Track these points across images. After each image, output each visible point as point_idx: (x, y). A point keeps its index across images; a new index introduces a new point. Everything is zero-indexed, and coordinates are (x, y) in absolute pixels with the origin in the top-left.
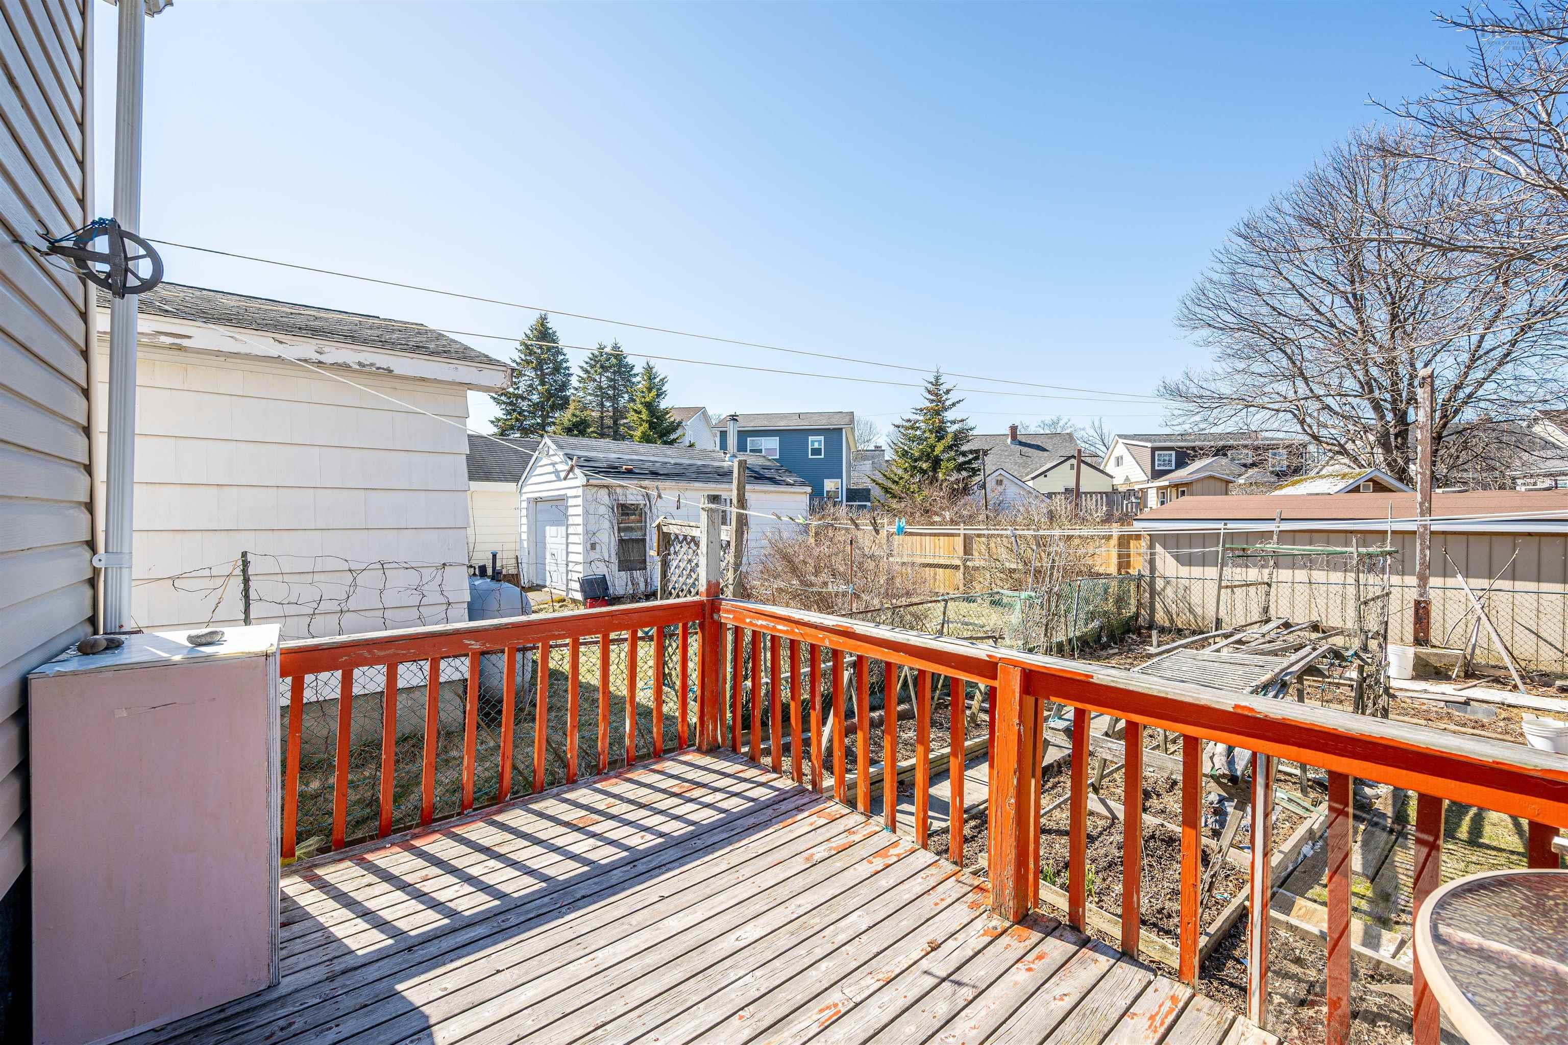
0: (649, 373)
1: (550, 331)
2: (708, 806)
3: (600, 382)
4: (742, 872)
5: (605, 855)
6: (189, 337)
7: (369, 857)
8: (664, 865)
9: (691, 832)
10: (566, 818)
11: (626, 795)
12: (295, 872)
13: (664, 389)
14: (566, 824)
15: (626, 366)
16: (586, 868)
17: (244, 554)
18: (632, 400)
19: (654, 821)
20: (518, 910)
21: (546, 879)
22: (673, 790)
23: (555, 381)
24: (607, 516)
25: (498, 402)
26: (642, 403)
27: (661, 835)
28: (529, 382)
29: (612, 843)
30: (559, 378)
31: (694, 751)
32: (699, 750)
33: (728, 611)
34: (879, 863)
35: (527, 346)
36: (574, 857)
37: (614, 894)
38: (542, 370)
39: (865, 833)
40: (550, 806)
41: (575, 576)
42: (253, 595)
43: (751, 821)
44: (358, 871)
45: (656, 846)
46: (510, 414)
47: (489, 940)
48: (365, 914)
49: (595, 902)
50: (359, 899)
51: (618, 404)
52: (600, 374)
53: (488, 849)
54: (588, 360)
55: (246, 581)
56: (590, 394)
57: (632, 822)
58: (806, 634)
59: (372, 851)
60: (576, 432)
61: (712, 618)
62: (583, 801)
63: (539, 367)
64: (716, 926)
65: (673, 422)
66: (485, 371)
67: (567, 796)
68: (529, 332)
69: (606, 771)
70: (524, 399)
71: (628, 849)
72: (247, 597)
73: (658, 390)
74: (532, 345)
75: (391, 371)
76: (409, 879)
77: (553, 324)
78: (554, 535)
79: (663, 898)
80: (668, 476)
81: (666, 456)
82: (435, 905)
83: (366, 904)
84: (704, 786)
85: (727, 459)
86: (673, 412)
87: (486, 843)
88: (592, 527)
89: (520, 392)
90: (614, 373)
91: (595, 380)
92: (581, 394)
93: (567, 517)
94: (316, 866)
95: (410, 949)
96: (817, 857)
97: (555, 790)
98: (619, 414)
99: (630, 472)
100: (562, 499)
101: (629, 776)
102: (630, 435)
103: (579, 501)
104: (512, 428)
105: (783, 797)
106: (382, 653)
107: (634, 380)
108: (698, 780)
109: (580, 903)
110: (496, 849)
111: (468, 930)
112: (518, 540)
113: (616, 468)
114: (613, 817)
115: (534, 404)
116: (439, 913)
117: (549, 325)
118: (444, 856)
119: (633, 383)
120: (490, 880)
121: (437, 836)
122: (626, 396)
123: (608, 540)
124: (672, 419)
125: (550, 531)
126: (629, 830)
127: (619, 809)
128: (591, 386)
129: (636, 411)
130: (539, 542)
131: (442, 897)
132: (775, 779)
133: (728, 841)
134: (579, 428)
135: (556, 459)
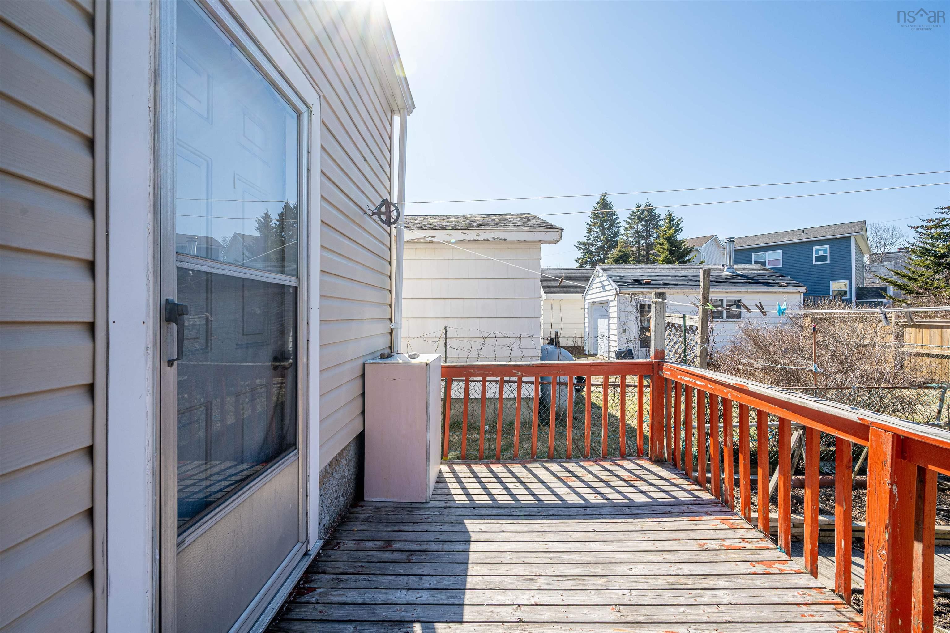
0: (670, 217)
1: (608, 202)
2: (642, 492)
3: (638, 228)
4: (648, 535)
5: (572, 499)
6: (435, 237)
7: (473, 466)
8: (602, 515)
9: (626, 503)
10: (559, 475)
11: (595, 473)
12: (447, 464)
13: (680, 226)
14: (558, 478)
15: (654, 216)
16: (560, 502)
17: (446, 327)
18: (658, 237)
19: (606, 490)
20: (521, 509)
21: (539, 500)
22: (624, 477)
23: (611, 232)
24: (633, 312)
25: (579, 249)
26: (664, 238)
27: (607, 499)
28: (596, 235)
29: (578, 494)
30: (613, 230)
31: (647, 459)
32: (650, 460)
33: (668, 370)
34: (760, 568)
35: (594, 214)
36: (556, 495)
37: (569, 519)
38: (603, 227)
39: (758, 545)
40: (554, 467)
41: (612, 349)
42: (448, 346)
43: (668, 509)
44: (467, 470)
45: (601, 503)
46: (585, 255)
47: (505, 517)
48: (464, 488)
49: (558, 519)
50: (463, 481)
51: (649, 241)
52: (638, 223)
53: (519, 478)
54: (630, 216)
55: (446, 338)
56: (631, 237)
57: (593, 487)
58: (715, 389)
59: (474, 464)
60: (621, 262)
61: (658, 374)
62: (571, 469)
63: (601, 225)
64: (619, 557)
65: (687, 248)
66: (549, 233)
67: (564, 464)
68: (596, 206)
69: (589, 457)
70: (593, 245)
71: (585, 500)
72: (446, 345)
73: (676, 227)
74: (597, 213)
75: (505, 240)
76: (483, 480)
77: (609, 199)
78: (602, 324)
79: (594, 531)
80: (676, 285)
81: (676, 271)
82: (489, 494)
83: (465, 484)
84: (645, 480)
85: (725, 270)
86: (687, 241)
87: (519, 475)
88: (623, 319)
89: (591, 241)
90: (647, 221)
91: (634, 228)
92: (626, 238)
93: (609, 313)
94: (454, 463)
95: (474, 508)
96: (708, 546)
97: (559, 460)
98: (649, 247)
99: (648, 284)
100: (606, 302)
101: (601, 463)
102: (656, 260)
103: (615, 303)
104: (586, 263)
105: (699, 502)
106: (479, 372)
107: (660, 224)
108: (643, 476)
109: (550, 517)
110: (522, 479)
111: (499, 509)
112: (583, 327)
113: (640, 281)
114: (583, 482)
115: (598, 247)
116: (489, 498)
117: (607, 199)
118: (500, 475)
119: (660, 226)
120: (514, 491)
121: (500, 465)
122: (655, 235)
123: (633, 327)
124: (686, 246)
125: (600, 321)
126: (589, 490)
127: (589, 478)
128: (632, 231)
129: (660, 244)
130: (594, 327)
131: (493, 492)
132: (697, 490)
133: (648, 515)
134: (623, 259)
135: (603, 279)
